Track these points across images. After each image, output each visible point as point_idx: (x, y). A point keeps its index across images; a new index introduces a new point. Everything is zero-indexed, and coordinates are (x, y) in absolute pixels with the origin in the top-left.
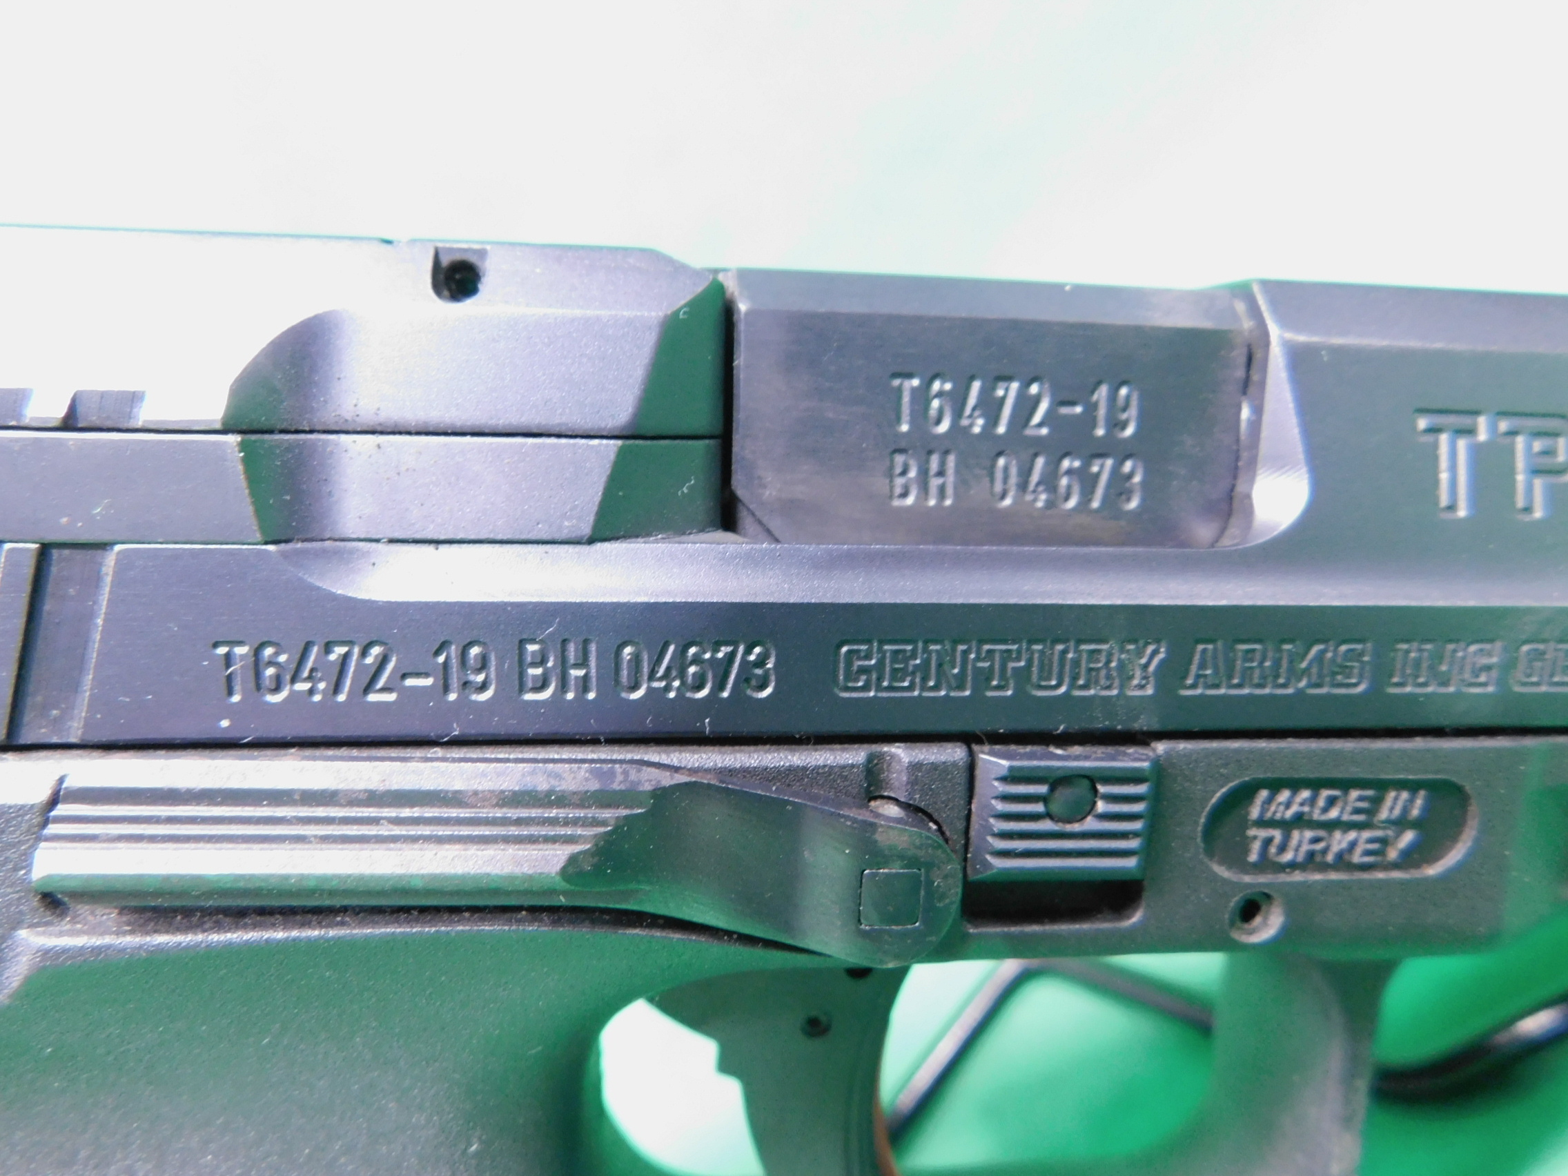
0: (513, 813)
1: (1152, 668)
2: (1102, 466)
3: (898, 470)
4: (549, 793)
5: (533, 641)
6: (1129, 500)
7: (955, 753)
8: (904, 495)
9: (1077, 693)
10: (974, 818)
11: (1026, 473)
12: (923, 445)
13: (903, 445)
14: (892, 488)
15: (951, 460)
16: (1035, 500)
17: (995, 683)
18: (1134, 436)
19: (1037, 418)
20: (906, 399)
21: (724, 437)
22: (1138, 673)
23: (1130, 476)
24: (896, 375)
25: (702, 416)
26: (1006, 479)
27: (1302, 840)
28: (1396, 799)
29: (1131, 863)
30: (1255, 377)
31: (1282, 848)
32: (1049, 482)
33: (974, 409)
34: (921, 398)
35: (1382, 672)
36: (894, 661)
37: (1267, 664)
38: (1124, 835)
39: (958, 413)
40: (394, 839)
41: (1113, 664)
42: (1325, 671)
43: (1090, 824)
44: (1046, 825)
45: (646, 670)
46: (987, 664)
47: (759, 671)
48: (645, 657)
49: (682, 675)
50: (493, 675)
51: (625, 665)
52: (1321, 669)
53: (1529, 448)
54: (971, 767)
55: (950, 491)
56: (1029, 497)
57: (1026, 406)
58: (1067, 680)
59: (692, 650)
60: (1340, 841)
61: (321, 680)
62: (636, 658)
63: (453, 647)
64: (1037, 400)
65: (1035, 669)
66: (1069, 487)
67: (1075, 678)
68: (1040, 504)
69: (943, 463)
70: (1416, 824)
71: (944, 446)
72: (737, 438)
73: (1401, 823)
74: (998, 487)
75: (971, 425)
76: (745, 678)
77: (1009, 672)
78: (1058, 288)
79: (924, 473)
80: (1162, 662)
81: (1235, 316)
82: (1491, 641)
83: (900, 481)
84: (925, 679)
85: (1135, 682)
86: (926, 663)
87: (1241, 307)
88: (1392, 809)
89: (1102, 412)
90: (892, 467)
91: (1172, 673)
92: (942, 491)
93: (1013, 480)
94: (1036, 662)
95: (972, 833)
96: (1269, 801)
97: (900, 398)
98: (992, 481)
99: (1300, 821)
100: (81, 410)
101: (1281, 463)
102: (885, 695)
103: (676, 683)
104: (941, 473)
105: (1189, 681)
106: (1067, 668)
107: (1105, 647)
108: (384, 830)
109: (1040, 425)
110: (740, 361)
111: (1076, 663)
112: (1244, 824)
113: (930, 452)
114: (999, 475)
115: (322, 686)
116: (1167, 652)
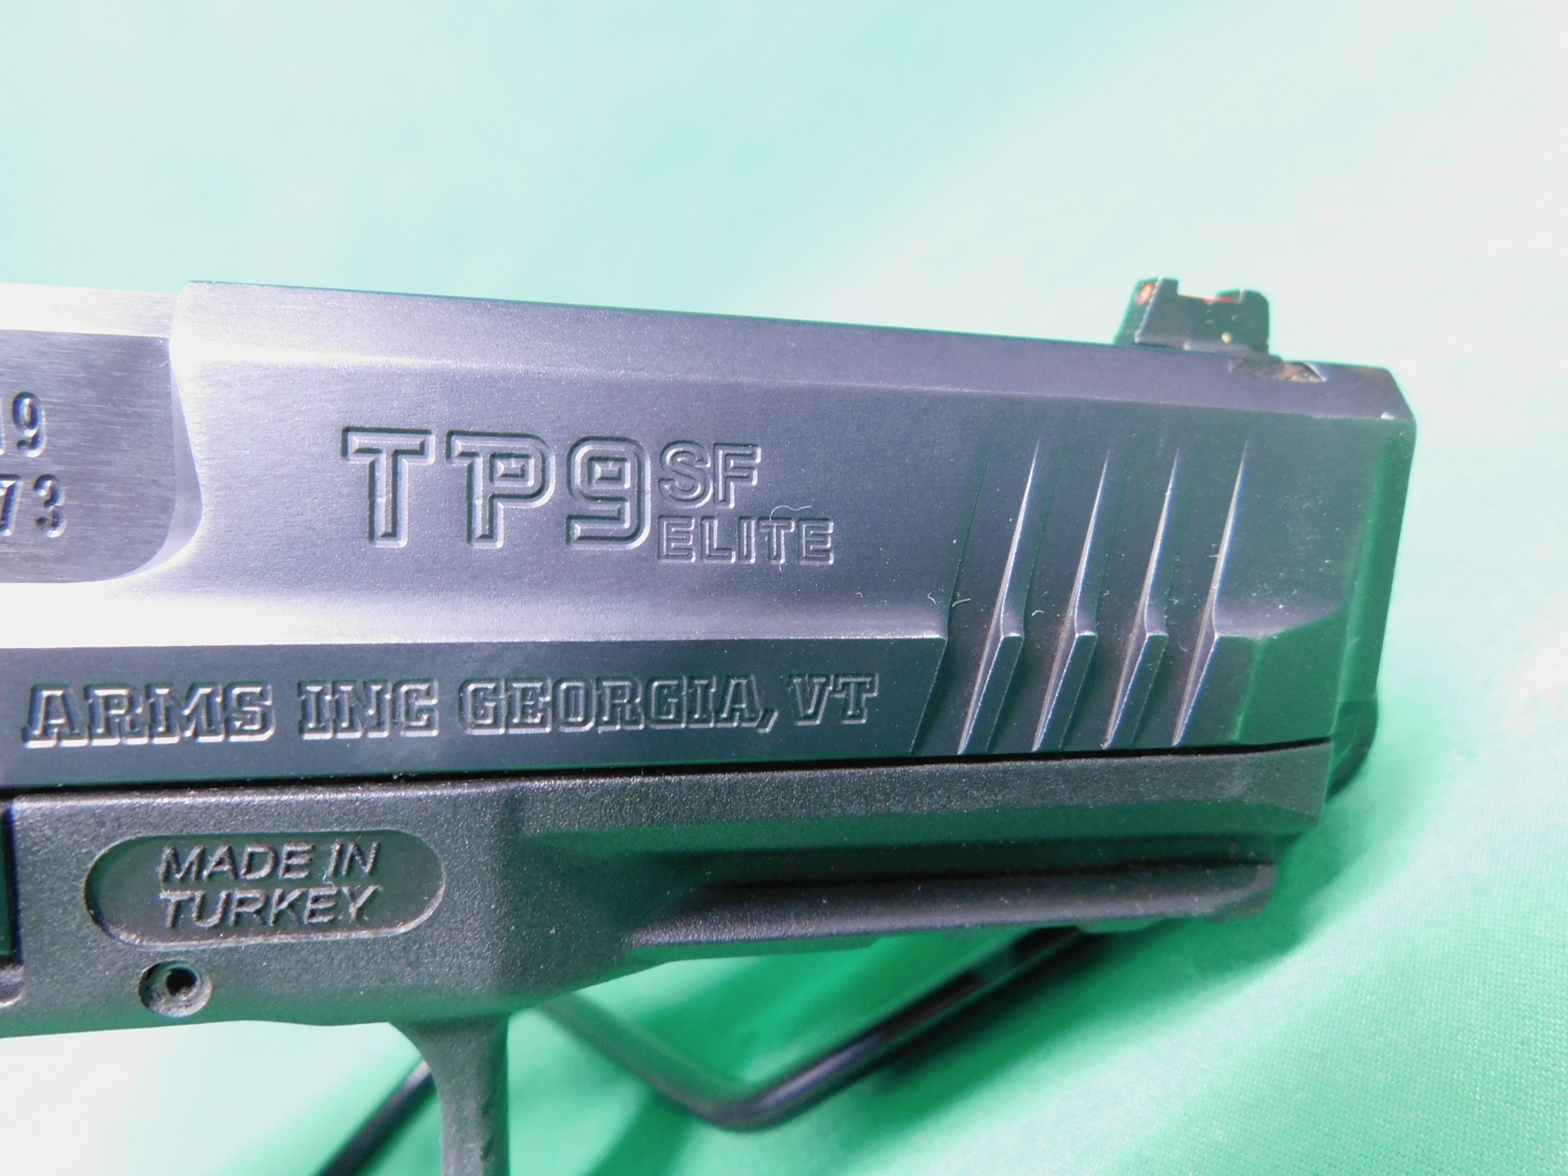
27: (229, 902)
28: (341, 853)
31: (205, 911)
70: (375, 880)
88: (338, 864)
96: (177, 860)
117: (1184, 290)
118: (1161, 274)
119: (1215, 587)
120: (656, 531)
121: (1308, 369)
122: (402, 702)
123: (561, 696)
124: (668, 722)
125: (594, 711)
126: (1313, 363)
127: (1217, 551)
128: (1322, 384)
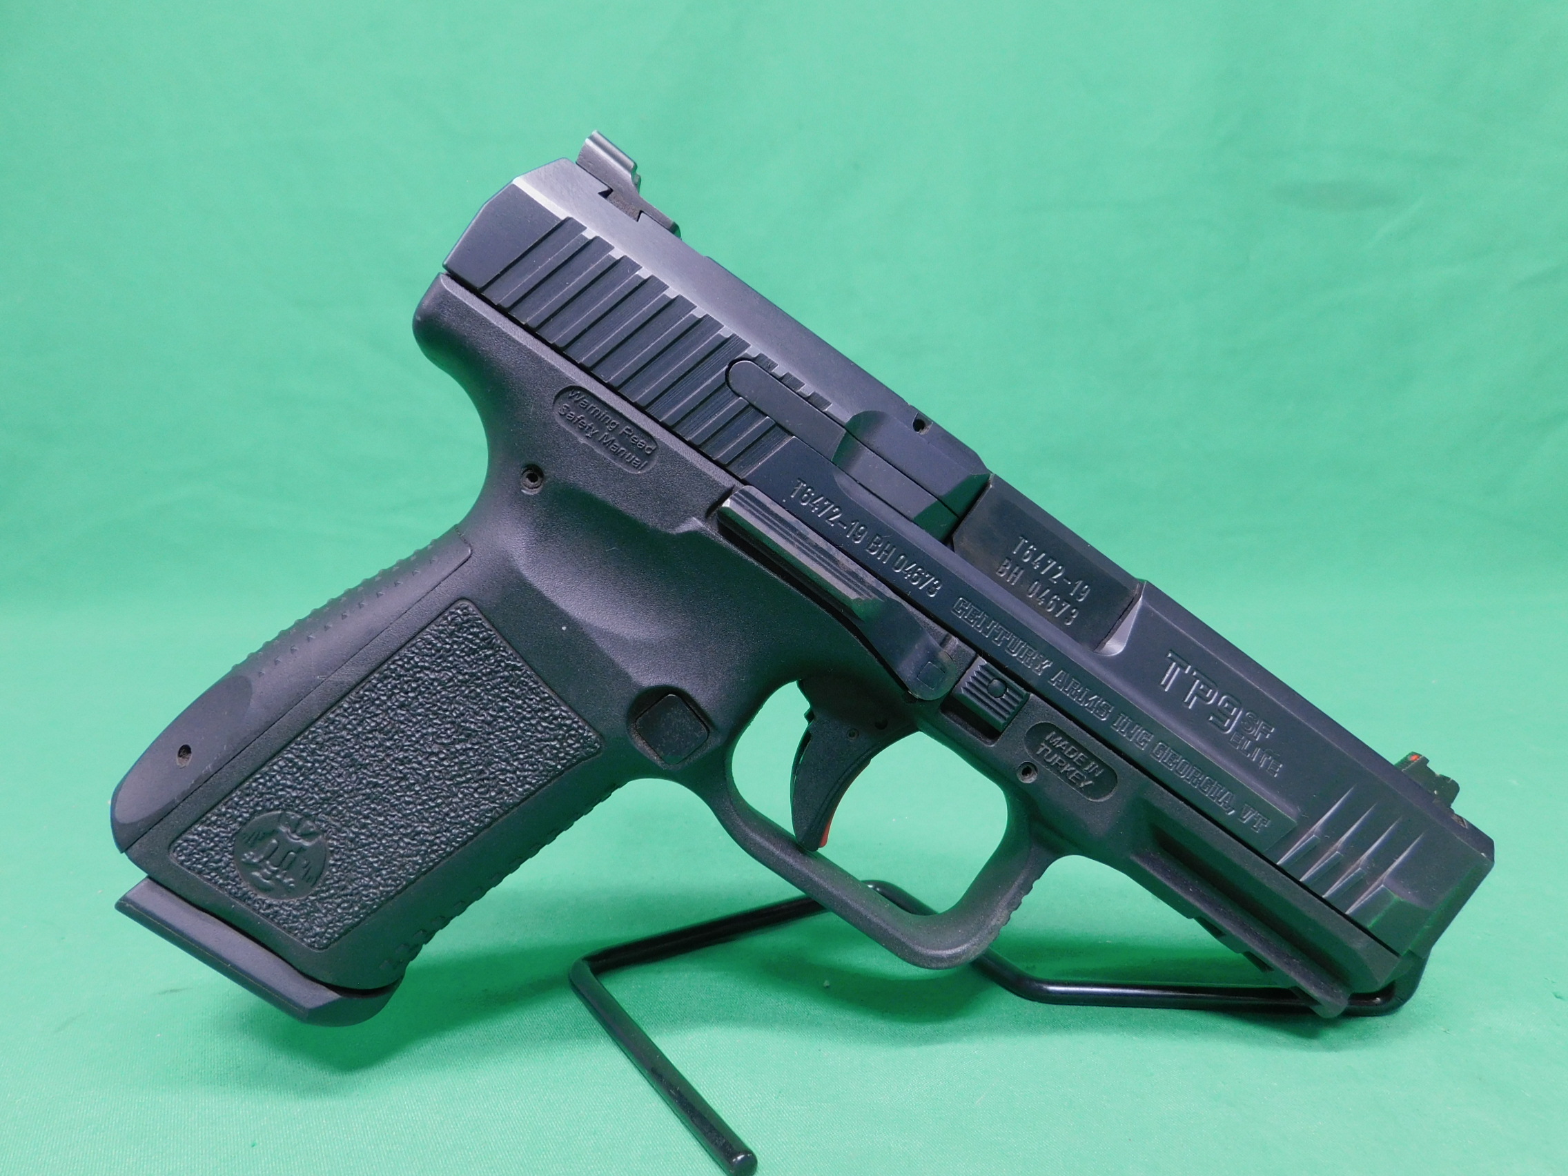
0: (849, 577)
1: (1044, 668)
2: (1065, 606)
3: (1004, 564)
4: (861, 578)
5: (880, 536)
6: (1068, 622)
7: (973, 652)
8: (1001, 573)
9: (1018, 659)
10: (965, 675)
11: (1042, 591)
12: (1017, 561)
13: (1011, 558)
14: (999, 568)
15: (1022, 572)
16: (1039, 602)
17: (996, 639)
18: (1081, 602)
19: (1055, 577)
20: (1020, 545)
21: (960, 519)
22: (1039, 666)
23: (1073, 614)
24: (1022, 536)
25: (959, 508)
26: (1034, 589)
27: (1057, 758)
28: (1094, 766)
29: (1002, 721)
30: (1129, 609)
31: (1049, 757)
32: (1047, 598)
33: (1038, 561)
34: (1025, 547)
35: (1112, 720)
36: (973, 612)
37: (1079, 691)
38: (1006, 711)
39: (1033, 559)
40: (816, 561)
41: (1034, 658)
42: (1095, 706)
43: (998, 700)
44: (985, 690)
45: (903, 566)
46: (997, 632)
47: (934, 588)
48: (906, 562)
49: (912, 574)
50: (862, 539)
51: (899, 560)
52: (1094, 704)
53: (1199, 685)
54: (974, 659)
55: (1015, 581)
56: (1038, 600)
57: (1054, 571)
58: (1018, 652)
59: (920, 569)
60: (1068, 768)
61: (817, 507)
62: (903, 561)
63: (858, 523)
64: (1059, 571)
65: (1010, 644)
66: (1052, 605)
67: (1020, 654)
68: (1040, 604)
69: (1019, 571)
70: (1095, 779)
71: (1024, 566)
72: (964, 522)
73: (1090, 775)
74: (1031, 590)
75: (1035, 566)
76: (928, 588)
77: (1002, 639)
78: (1087, 544)
79: (1011, 570)
80: (1048, 667)
81: (1134, 588)
82: (1152, 733)
83: (1002, 568)
84: (978, 624)
85: (1037, 668)
86: (982, 619)
87: (1138, 586)
88: (1090, 769)
89: (1076, 589)
90: (1003, 562)
91: (1050, 673)
92: (1014, 579)
93: (1036, 591)
94: (1012, 641)
95: (962, 680)
96: (1054, 737)
97: (1019, 543)
98: (1030, 587)
99: (1059, 751)
100: (811, 398)
101: (1120, 640)
102: (963, 620)
103: (909, 576)
104: (1016, 574)
105: (1053, 680)
106: (1020, 650)
107: (1034, 651)
108: (815, 557)
109: (1055, 580)
110: (981, 501)
111: (1023, 650)
112: (1042, 739)
113: (1018, 565)
114: (1033, 586)
115: (816, 509)
116: (1052, 665)
117: (1429, 765)
118: (1424, 754)
119: (1390, 870)
120: (1232, 732)
121: (1462, 821)
122: (1141, 734)
123: (1181, 763)
124: (1203, 791)
125: (1187, 773)
126: (1467, 822)
127: (1397, 858)
128: (1465, 828)
